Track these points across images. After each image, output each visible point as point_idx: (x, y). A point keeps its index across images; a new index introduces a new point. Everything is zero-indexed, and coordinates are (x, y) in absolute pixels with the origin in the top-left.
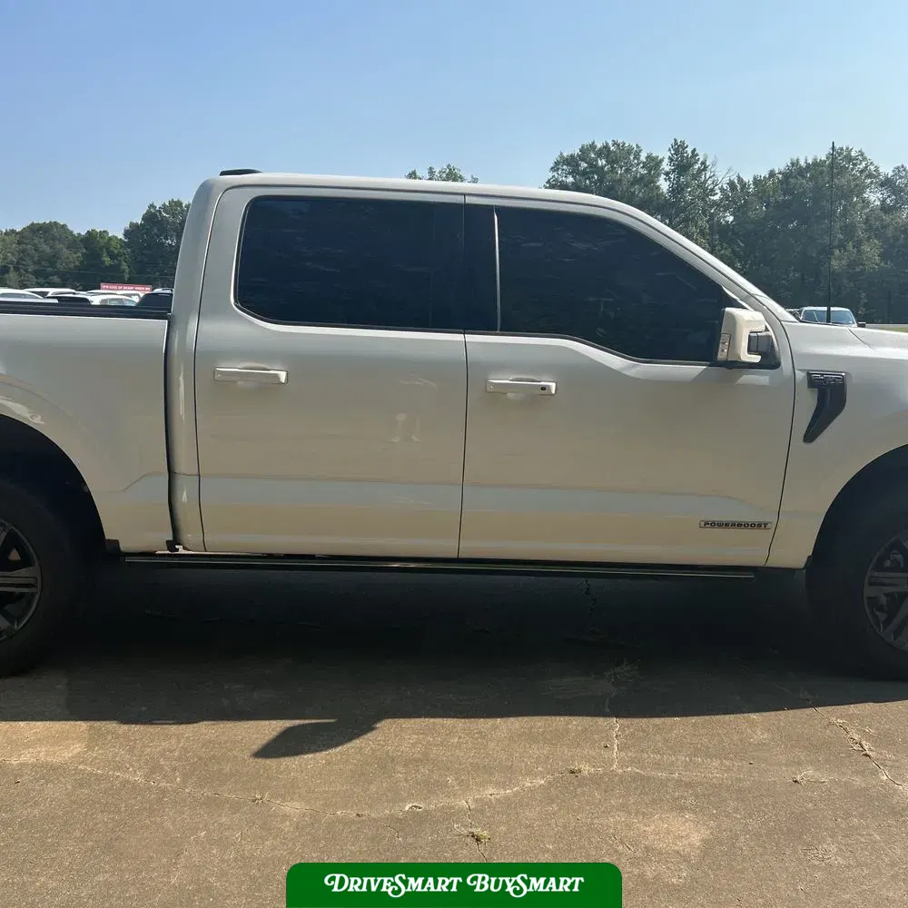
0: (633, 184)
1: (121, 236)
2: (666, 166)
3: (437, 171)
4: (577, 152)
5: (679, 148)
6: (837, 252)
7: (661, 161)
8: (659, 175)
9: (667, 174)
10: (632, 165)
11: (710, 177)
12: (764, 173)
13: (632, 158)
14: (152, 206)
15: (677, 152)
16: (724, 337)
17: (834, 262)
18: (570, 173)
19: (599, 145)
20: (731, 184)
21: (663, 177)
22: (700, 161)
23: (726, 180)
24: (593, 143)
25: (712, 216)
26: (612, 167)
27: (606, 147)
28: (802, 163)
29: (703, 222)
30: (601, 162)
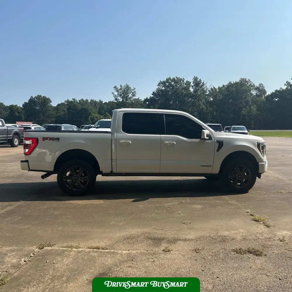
0: (182, 90)
1: (21, 106)
2: (192, 84)
3: (123, 86)
4: (165, 80)
5: (196, 79)
6: (244, 109)
7: (191, 82)
8: (190, 87)
9: (192, 86)
10: (182, 84)
11: (205, 87)
12: (221, 86)
13: (182, 82)
14: (32, 97)
15: (195, 80)
16: (202, 135)
17: (243, 112)
18: (163, 86)
19: (172, 78)
20: (212, 89)
21: (191, 87)
22: (202, 82)
23: (210, 88)
24: (170, 77)
25: (206, 98)
26: (176, 85)
27: (174, 79)
28: (232, 83)
29: (204, 101)
30: (173, 83)
